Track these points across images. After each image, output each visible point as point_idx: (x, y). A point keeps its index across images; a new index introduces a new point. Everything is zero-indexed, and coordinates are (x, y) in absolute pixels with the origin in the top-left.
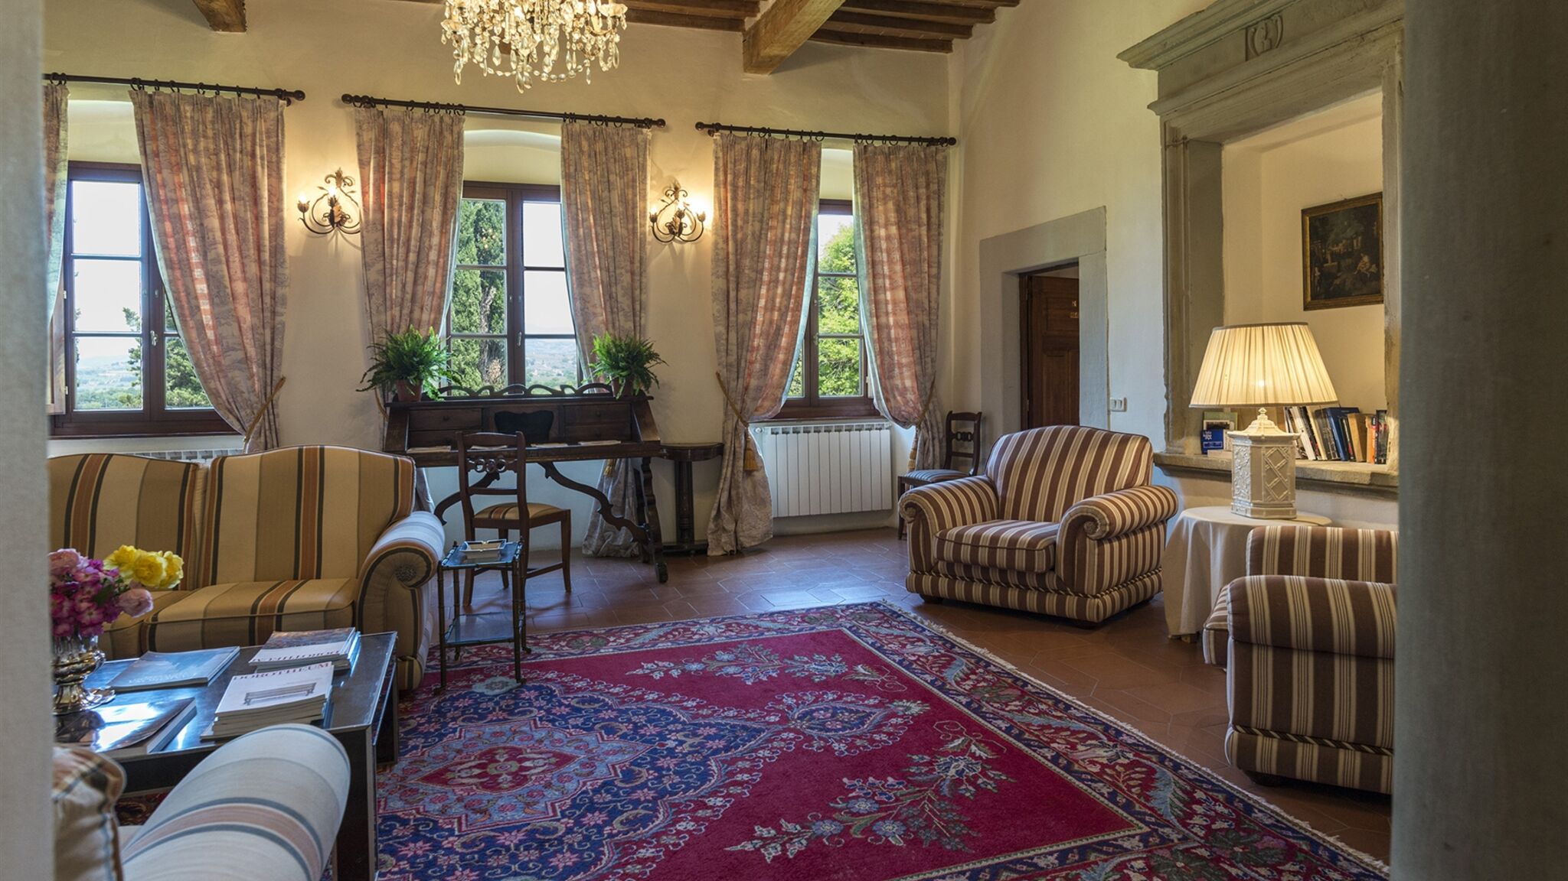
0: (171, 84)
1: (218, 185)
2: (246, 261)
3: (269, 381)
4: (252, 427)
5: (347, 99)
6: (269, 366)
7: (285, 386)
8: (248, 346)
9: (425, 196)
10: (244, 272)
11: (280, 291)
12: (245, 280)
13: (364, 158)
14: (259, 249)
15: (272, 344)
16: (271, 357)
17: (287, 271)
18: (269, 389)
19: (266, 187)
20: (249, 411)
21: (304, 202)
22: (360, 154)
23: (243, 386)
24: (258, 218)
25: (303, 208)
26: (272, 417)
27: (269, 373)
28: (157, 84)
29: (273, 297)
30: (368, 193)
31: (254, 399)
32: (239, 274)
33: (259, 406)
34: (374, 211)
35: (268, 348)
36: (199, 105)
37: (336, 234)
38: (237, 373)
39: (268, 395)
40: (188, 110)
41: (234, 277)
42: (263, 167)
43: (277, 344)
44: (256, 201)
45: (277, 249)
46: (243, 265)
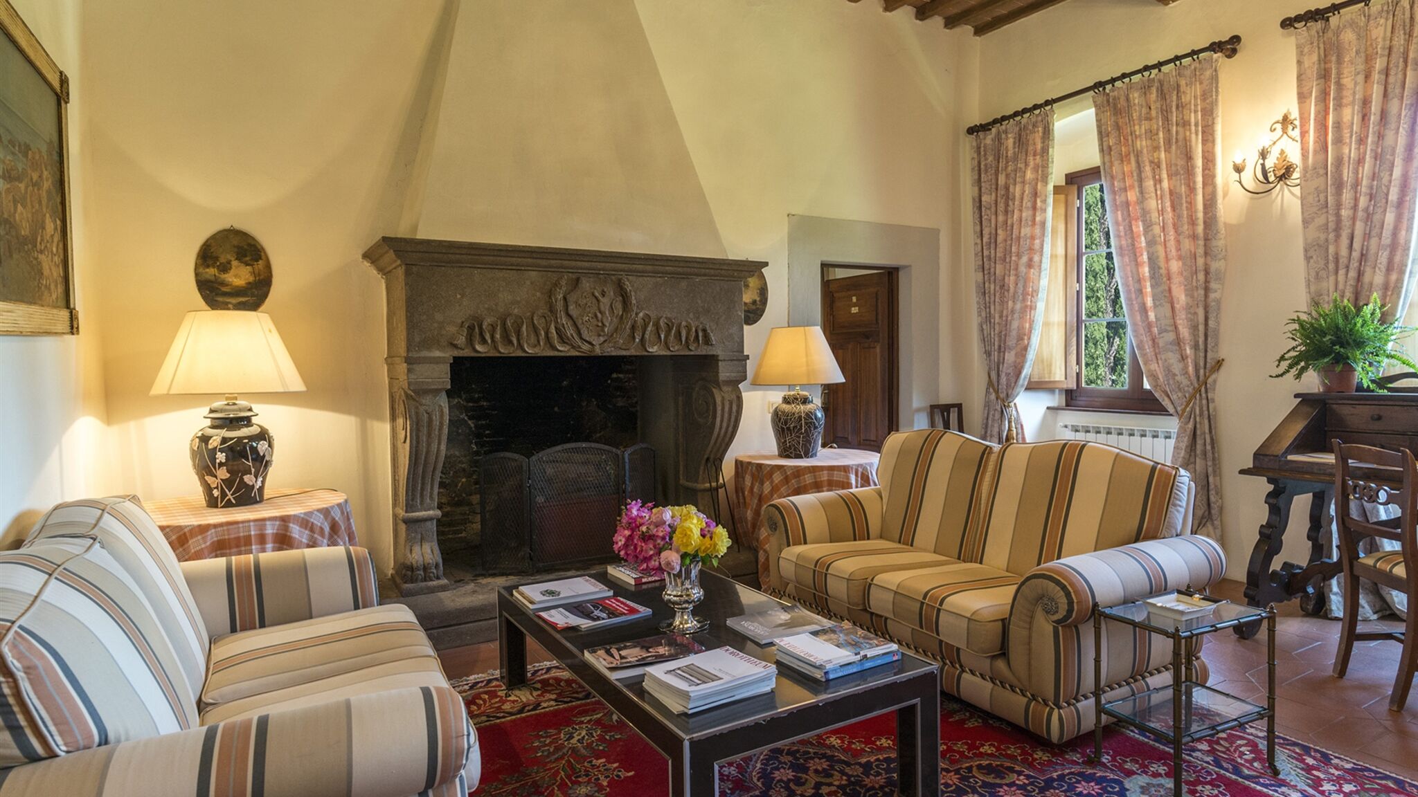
0: (1124, 76)
1: (1156, 165)
2: (1181, 238)
3: (1202, 364)
4: (1184, 410)
5: (1287, 23)
6: (1202, 346)
7: (1223, 369)
8: (1180, 328)
9: (1384, 115)
10: (1178, 249)
11: (1214, 266)
12: (1180, 258)
13: (1305, 90)
14: (1193, 222)
15: (1206, 324)
16: (1206, 336)
17: (1219, 243)
18: (1202, 372)
19: (1200, 155)
20: (1180, 394)
21: (1239, 161)
22: (1300, 86)
23: (1177, 368)
24: (1192, 189)
25: (1238, 169)
26: (1204, 402)
27: (1202, 354)
28: (1113, 81)
29: (1207, 273)
30: (1307, 132)
31: (1185, 382)
32: (1174, 253)
33: (1191, 390)
34: (1315, 152)
35: (1201, 328)
36: (1145, 88)
37: (1282, 189)
38: (1170, 355)
39: (1202, 378)
40: (1136, 97)
41: (1169, 257)
42: (1197, 134)
43: (1211, 323)
44: (1190, 172)
45: (1210, 220)
46: (1178, 242)
